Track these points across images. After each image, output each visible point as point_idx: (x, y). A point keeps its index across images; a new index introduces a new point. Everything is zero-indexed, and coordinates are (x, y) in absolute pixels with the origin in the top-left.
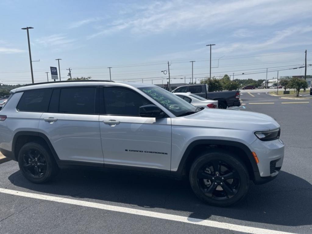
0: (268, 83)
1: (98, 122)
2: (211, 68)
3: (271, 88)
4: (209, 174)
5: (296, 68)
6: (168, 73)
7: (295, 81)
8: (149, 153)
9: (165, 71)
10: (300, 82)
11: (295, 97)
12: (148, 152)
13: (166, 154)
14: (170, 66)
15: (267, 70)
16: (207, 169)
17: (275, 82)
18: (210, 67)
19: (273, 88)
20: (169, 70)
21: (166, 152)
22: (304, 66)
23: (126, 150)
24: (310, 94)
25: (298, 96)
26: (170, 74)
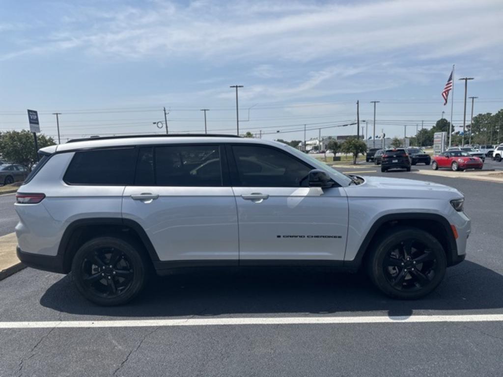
0: (305, 145)
1: (234, 198)
2: (238, 121)
3: (311, 153)
4: (396, 259)
5: (347, 125)
6: (165, 125)
7: (352, 143)
8: (314, 238)
9: (159, 123)
10: (357, 144)
11: (352, 165)
12: (312, 237)
13: (340, 237)
14: (167, 115)
15: (305, 128)
16: (392, 253)
17: (315, 144)
18: (236, 119)
19: (315, 152)
20: (166, 121)
21: (340, 235)
22: (356, 122)
23: (279, 237)
24: (365, 161)
25: (355, 164)
26: (168, 129)
